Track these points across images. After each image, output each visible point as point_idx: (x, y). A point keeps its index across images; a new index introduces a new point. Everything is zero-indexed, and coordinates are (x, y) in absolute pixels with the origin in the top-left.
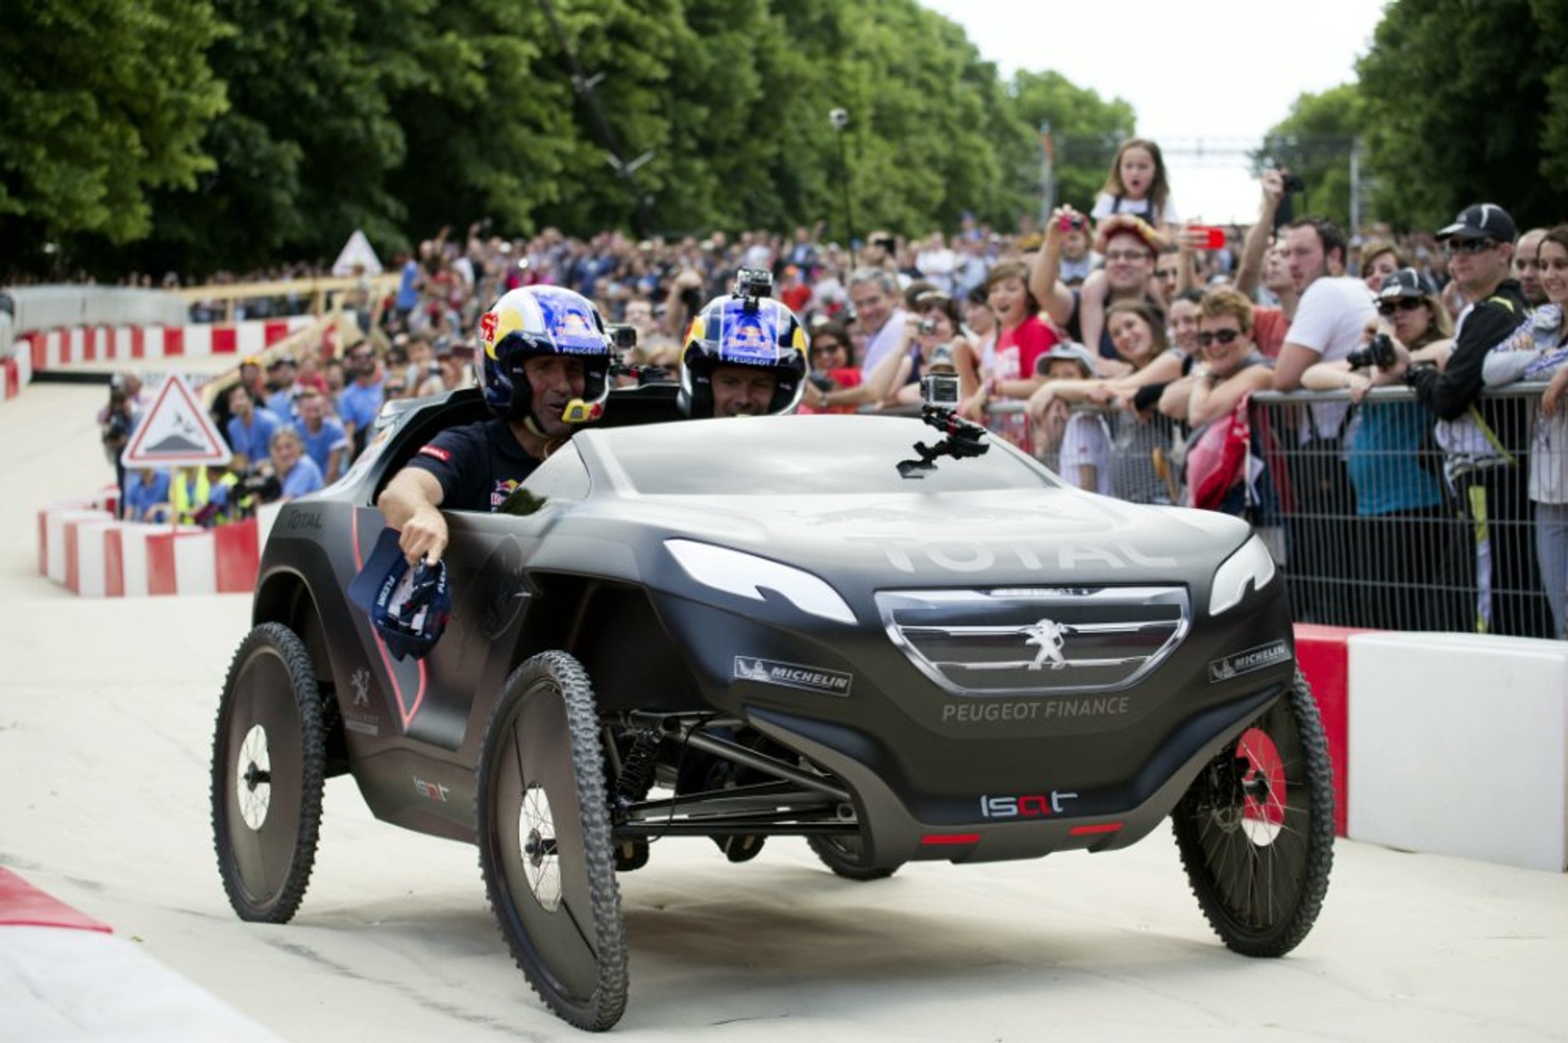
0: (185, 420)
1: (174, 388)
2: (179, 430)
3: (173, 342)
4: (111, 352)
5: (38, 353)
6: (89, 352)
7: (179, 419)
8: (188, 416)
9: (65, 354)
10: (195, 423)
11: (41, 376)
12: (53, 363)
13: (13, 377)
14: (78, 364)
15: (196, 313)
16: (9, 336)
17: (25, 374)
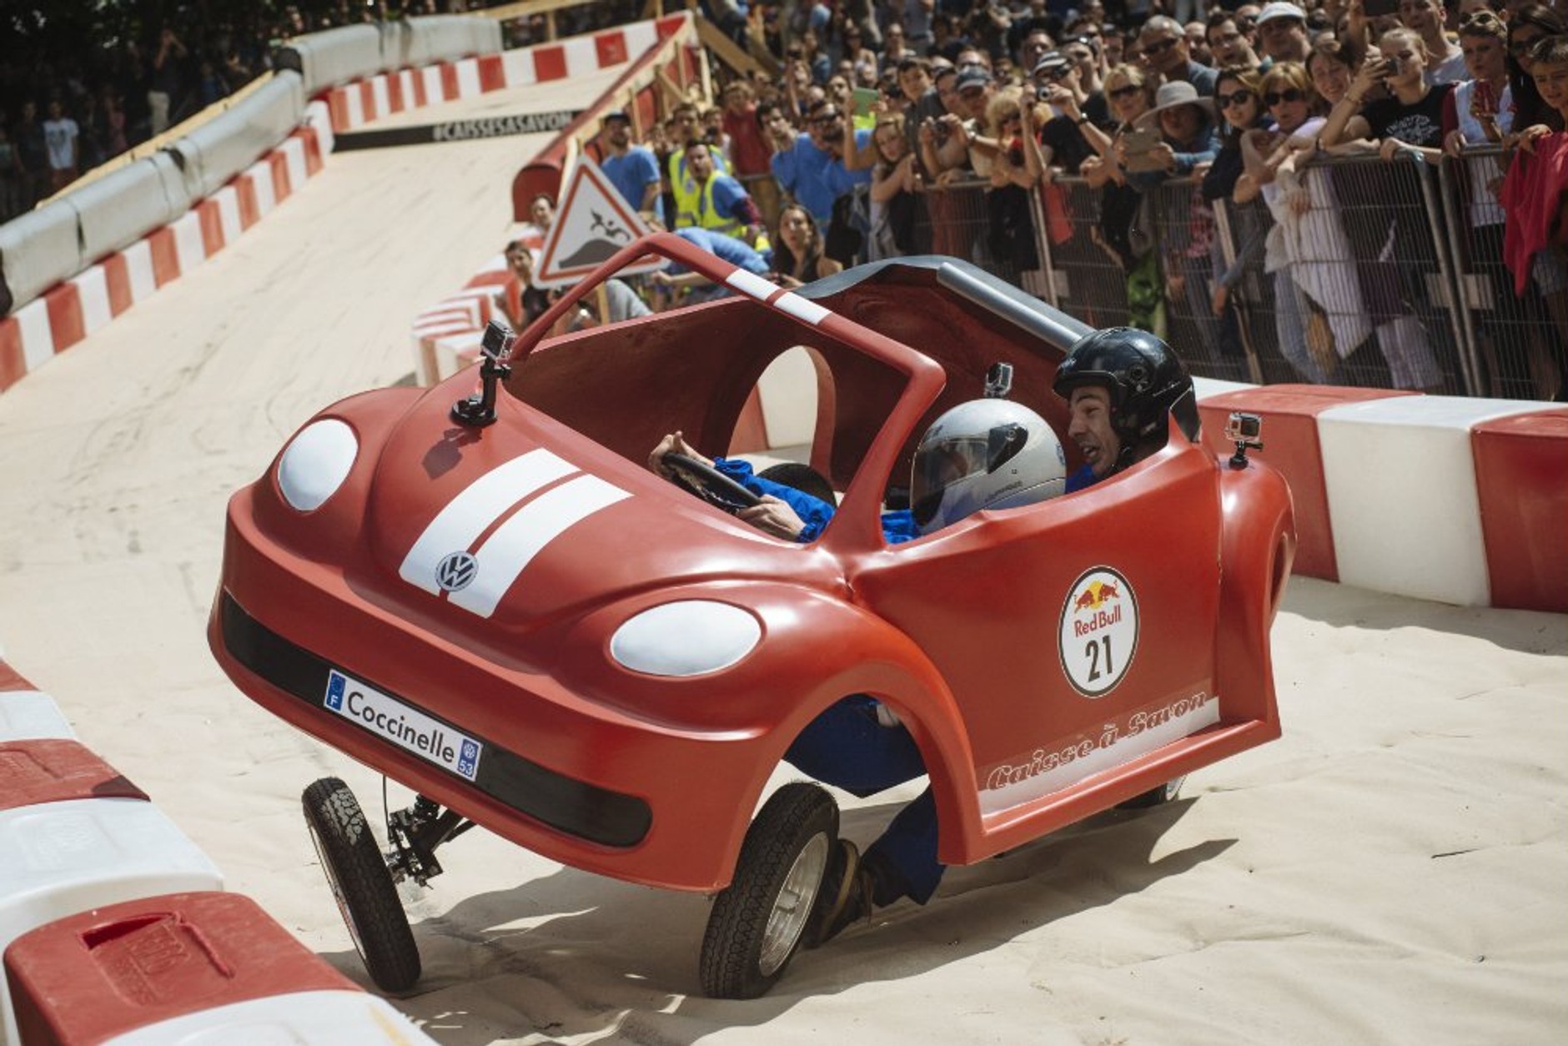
0: (605, 220)
1: (585, 179)
2: (600, 233)
3: (491, 75)
4: (421, 98)
5: (338, 114)
6: (396, 103)
7: (598, 219)
8: (608, 213)
9: (369, 111)
10: (619, 223)
11: (345, 143)
12: (357, 123)
13: (312, 147)
14: (386, 120)
15: (512, 36)
16: (300, 98)
17: (326, 142)
